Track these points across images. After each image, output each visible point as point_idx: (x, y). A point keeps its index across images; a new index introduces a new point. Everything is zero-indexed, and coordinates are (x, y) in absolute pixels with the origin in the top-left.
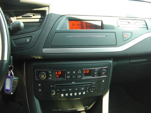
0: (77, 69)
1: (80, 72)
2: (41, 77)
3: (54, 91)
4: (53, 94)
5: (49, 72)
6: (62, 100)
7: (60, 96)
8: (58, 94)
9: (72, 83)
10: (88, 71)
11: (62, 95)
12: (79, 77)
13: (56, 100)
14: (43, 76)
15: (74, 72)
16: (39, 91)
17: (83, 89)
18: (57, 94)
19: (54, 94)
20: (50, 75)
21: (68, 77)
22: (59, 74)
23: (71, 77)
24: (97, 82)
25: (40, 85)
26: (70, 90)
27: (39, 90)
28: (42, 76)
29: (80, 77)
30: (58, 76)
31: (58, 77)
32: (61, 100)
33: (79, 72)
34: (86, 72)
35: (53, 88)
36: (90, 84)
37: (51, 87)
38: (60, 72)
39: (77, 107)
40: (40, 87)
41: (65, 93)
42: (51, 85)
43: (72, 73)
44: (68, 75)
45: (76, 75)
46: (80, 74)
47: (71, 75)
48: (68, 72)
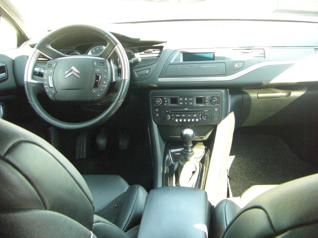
0: (188, 97)
1: (192, 99)
2: (157, 102)
3: (169, 116)
5: (164, 98)
6: (177, 126)
7: (175, 122)
8: (173, 119)
9: (184, 109)
11: (177, 120)
12: (190, 104)
13: (171, 125)
14: (159, 101)
15: (186, 99)
17: (195, 116)
19: (169, 119)
20: (165, 101)
21: (181, 104)
23: (184, 103)
24: (210, 111)
25: (157, 110)
26: (184, 115)
29: (192, 103)
32: (175, 126)
33: (190, 99)
35: (168, 113)
36: (202, 112)
40: (157, 112)
41: (179, 118)
42: (167, 110)
43: (184, 99)
44: (181, 101)
45: (188, 101)
46: (191, 101)
47: (184, 101)
48: (181, 99)
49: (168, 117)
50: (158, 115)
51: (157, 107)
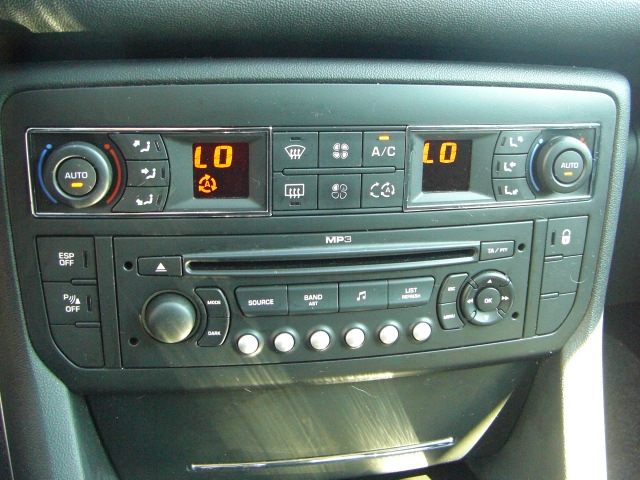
0: (360, 128)
1: (390, 151)
2: (65, 185)
3: (184, 309)
4: (173, 332)
5: (137, 143)
6: (253, 388)
7: (235, 355)
8: (220, 338)
9: (323, 243)
10: (449, 149)
11: (250, 344)
12: (377, 191)
13: (203, 386)
14: (85, 175)
15: (340, 151)
16: (70, 309)
17: (411, 295)
18: (210, 333)
19: (184, 334)
20: (145, 171)
21: (294, 191)
22: (217, 163)
23: (319, 193)
24: (521, 247)
25: (66, 259)
26: (313, 300)
27: (68, 303)
28: (79, 179)
29: (389, 189)
30: (209, 183)
31: (213, 195)
32: (241, 390)
33: (376, 152)
34: (434, 153)
35: (171, 287)
36: (469, 259)
37: (161, 274)
38: (230, 150)
39: (368, 445)
40: (70, 279)
41: (269, 323)
42: (158, 255)
43: (320, 153)
44: (295, 171)
45: (361, 170)
46: (384, 168)
47: (319, 170)
48: (295, 153)
49: (174, 319)
50: (74, 304)
51: (67, 235)
